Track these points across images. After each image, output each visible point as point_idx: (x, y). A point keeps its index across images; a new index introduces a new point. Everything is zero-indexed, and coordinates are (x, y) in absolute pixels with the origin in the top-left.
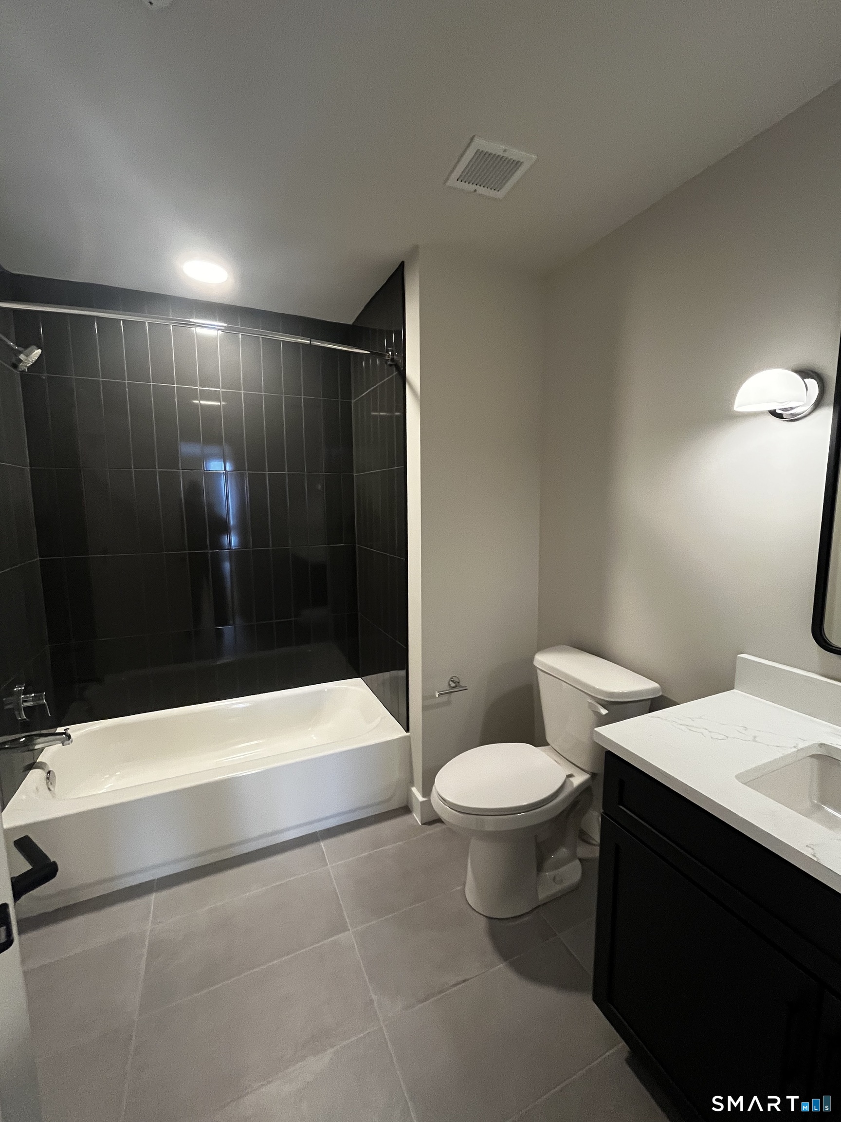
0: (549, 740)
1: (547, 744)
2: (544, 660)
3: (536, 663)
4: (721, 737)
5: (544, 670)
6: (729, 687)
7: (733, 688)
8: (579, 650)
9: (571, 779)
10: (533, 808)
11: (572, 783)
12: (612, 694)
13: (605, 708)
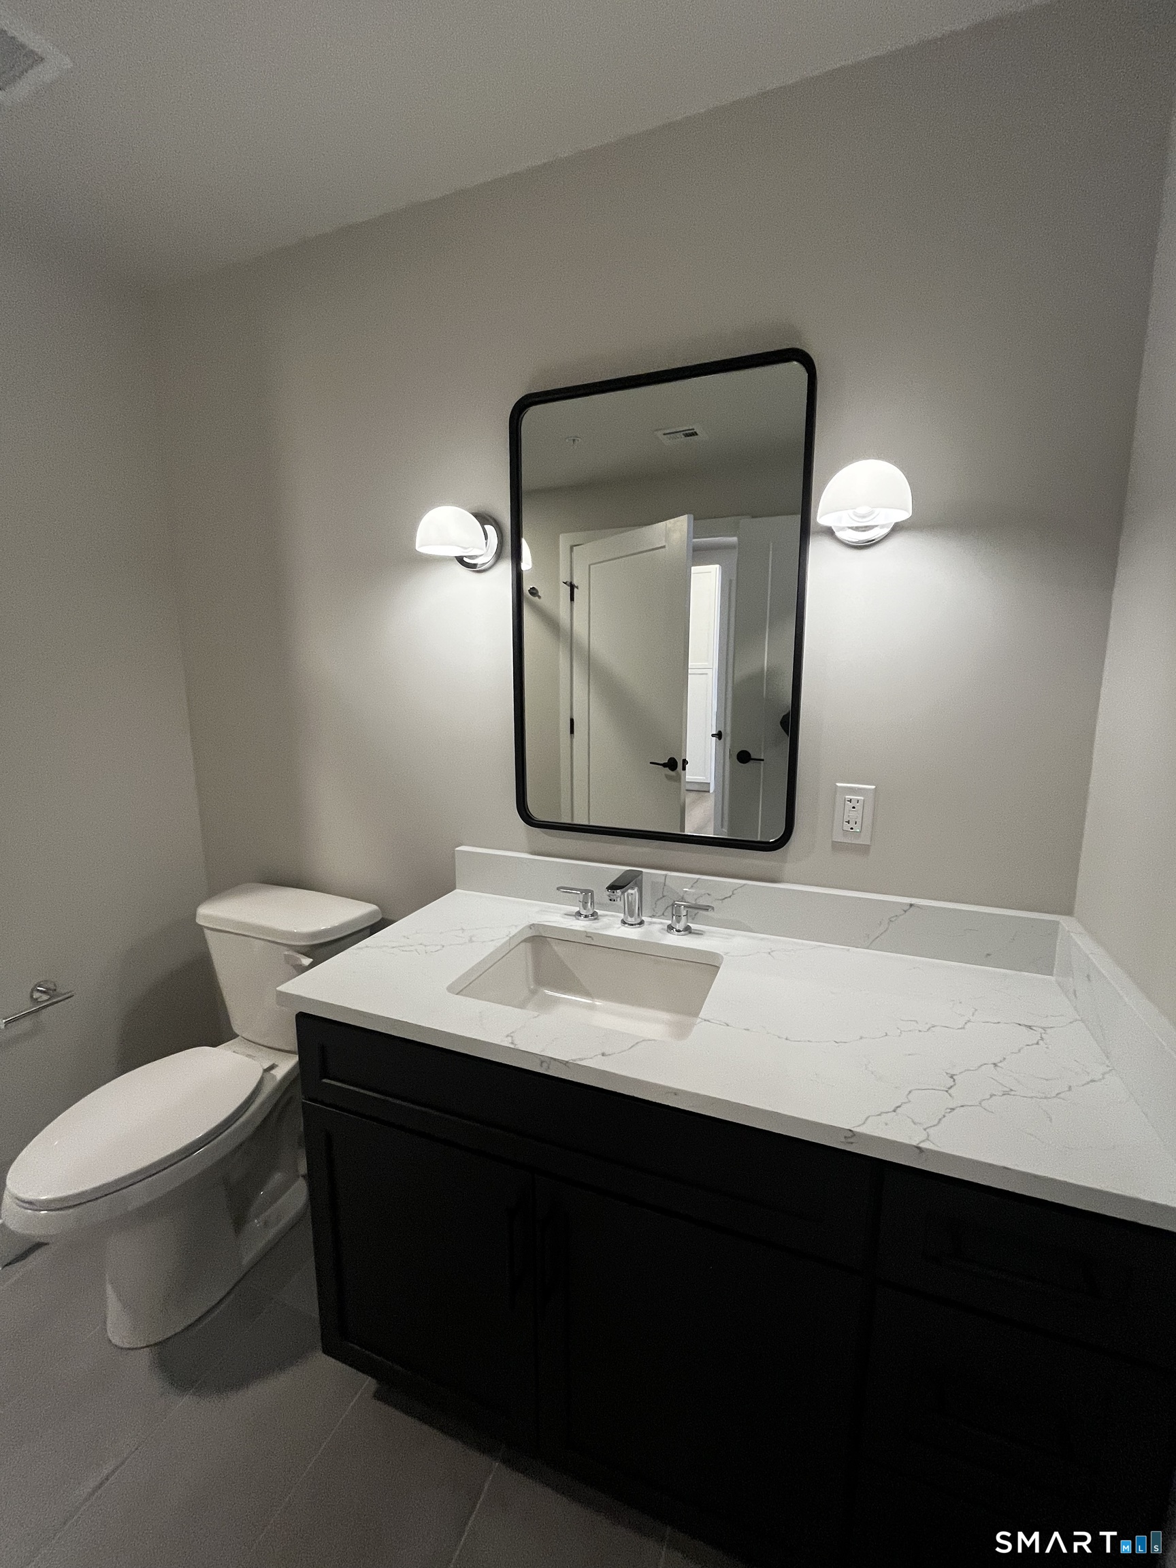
0: (236, 1029)
1: (235, 1036)
2: (211, 912)
3: (200, 921)
4: (439, 948)
5: (215, 927)
6: (450, 887)
7: (454, 888)
8: (266, 885)
9: (273, 1072)
10: (213, 1137)
11: (274, 1077)
12: (314, 935)
13: (309, 956)
